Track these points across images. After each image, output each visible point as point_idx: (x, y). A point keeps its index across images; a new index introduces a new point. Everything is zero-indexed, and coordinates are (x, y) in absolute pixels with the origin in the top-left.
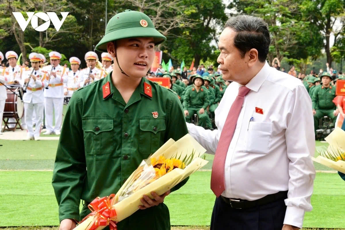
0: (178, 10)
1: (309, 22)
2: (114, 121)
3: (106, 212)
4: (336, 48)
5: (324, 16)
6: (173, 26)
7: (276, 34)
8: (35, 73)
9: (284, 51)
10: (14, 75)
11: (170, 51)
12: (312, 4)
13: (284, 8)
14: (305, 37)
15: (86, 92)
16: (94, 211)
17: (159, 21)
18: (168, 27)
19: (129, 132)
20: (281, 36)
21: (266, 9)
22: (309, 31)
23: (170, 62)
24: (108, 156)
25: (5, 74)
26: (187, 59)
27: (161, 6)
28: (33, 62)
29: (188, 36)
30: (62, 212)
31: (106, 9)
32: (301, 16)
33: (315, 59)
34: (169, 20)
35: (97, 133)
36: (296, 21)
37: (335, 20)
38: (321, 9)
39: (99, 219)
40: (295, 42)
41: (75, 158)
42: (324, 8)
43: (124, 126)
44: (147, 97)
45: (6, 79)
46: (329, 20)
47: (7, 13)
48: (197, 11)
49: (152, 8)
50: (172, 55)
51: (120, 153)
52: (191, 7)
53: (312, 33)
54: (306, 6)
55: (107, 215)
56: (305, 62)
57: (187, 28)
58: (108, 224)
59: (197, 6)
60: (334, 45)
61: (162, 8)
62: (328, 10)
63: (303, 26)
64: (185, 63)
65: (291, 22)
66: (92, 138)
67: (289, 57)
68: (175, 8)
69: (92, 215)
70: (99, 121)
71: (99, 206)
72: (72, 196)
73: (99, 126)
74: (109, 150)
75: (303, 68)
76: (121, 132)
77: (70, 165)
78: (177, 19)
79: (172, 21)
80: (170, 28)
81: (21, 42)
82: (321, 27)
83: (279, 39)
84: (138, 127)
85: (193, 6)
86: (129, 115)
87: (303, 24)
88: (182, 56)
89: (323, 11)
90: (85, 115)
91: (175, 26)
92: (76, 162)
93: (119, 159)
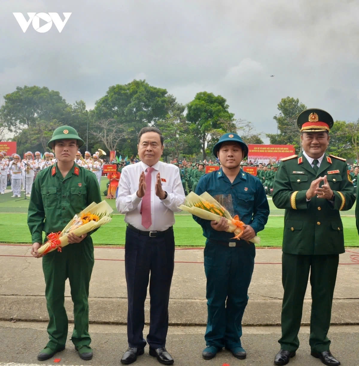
0: (125, 129)
1: (194, 135)
2: (57, 188)
3: (55, 241)
4: (208, 149)
5: (202, 132)
6: (122, 137)
7: (176, 141)
8: (48, 163)
9: (181, 151)
10: (39, 164)
11: (120, 151)
12: (195, 126)
13: (180, 128)
14: (192, 143)
15: (43, 172)
16: (49, 240)
17: (114, 135)
18: (119, 138)
19: (65, 195)
20: (179, 142)
21: (171, 128)
22: (194, 140)
23: (120, 157)
24: (53, 207)
25: (34, 164)
26: (129, 155)
27: (115, 127)
28: (46, 157)
29: (130, 143)
30: (33, 238)
31: (88, 129)
32: (190, 132)
33: (197, 155)
34: (120, 134)
35: (48, 195)
36: (187, 135)
37: (208, 134)
38: (200, 128)
39: (52, 245)
40: (187, 146)
41: (38, 208)
42: (202, 128)
43: (63, 191)
44: (76, 175)
45: (34, 167)
46: (205, 134)
47: (38, 132)
48: (135, 130)
49: (110, 128)
50: (122, 153)
51: (61, 206)
52: (131, 128)
53: (196, 141)
54: (192, 127)
55: (56, 243)
56: (192, 156)
57: (129, 138)
58: (56, 248)
59: (134, 127)
60: (207, 147)
61: (116, 128)
62: (204, 129)
63: (191, 137)
64: (128, 157)
65: (184, 135)
66: (46, 198)
67: (183, 154)
68: (123, 128)
69: (49, 242)
70: (49, 188)
71: (52, 238)
72: (38, 230)
73: (49, 191)
74: (54, 204)
75: (191, 159)
76: (60, 195)
77: (36, 212)
78: (124, 134)
79: (121, 135)
80: (120, 139)
81: (44, 147)
82: (200, 138)
83: (178, 144)
84: (70, 192)
85: (133, 127)
86: (65, 185)
87: (191, 136)
88: (127, 153)
89: (202, 129)
90: (42, 185)
91: (123, 138)
92: (39, 211)
93: (60, 209)
